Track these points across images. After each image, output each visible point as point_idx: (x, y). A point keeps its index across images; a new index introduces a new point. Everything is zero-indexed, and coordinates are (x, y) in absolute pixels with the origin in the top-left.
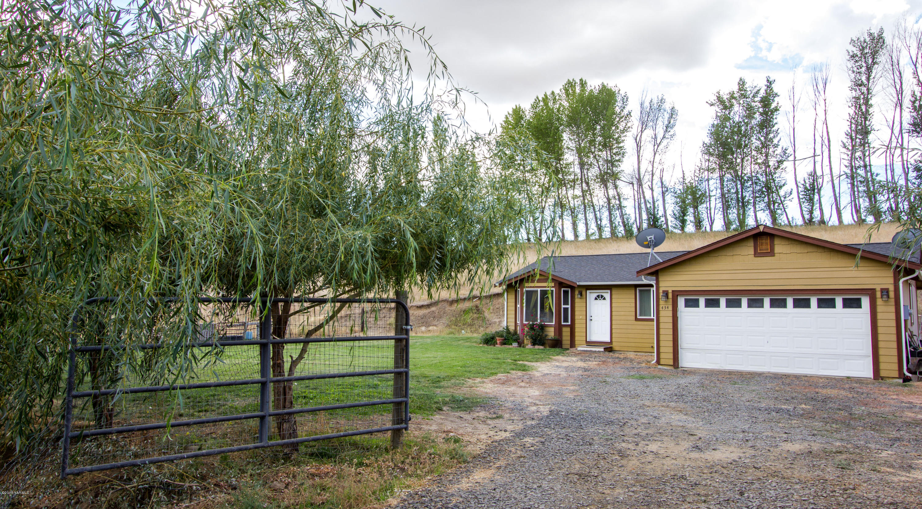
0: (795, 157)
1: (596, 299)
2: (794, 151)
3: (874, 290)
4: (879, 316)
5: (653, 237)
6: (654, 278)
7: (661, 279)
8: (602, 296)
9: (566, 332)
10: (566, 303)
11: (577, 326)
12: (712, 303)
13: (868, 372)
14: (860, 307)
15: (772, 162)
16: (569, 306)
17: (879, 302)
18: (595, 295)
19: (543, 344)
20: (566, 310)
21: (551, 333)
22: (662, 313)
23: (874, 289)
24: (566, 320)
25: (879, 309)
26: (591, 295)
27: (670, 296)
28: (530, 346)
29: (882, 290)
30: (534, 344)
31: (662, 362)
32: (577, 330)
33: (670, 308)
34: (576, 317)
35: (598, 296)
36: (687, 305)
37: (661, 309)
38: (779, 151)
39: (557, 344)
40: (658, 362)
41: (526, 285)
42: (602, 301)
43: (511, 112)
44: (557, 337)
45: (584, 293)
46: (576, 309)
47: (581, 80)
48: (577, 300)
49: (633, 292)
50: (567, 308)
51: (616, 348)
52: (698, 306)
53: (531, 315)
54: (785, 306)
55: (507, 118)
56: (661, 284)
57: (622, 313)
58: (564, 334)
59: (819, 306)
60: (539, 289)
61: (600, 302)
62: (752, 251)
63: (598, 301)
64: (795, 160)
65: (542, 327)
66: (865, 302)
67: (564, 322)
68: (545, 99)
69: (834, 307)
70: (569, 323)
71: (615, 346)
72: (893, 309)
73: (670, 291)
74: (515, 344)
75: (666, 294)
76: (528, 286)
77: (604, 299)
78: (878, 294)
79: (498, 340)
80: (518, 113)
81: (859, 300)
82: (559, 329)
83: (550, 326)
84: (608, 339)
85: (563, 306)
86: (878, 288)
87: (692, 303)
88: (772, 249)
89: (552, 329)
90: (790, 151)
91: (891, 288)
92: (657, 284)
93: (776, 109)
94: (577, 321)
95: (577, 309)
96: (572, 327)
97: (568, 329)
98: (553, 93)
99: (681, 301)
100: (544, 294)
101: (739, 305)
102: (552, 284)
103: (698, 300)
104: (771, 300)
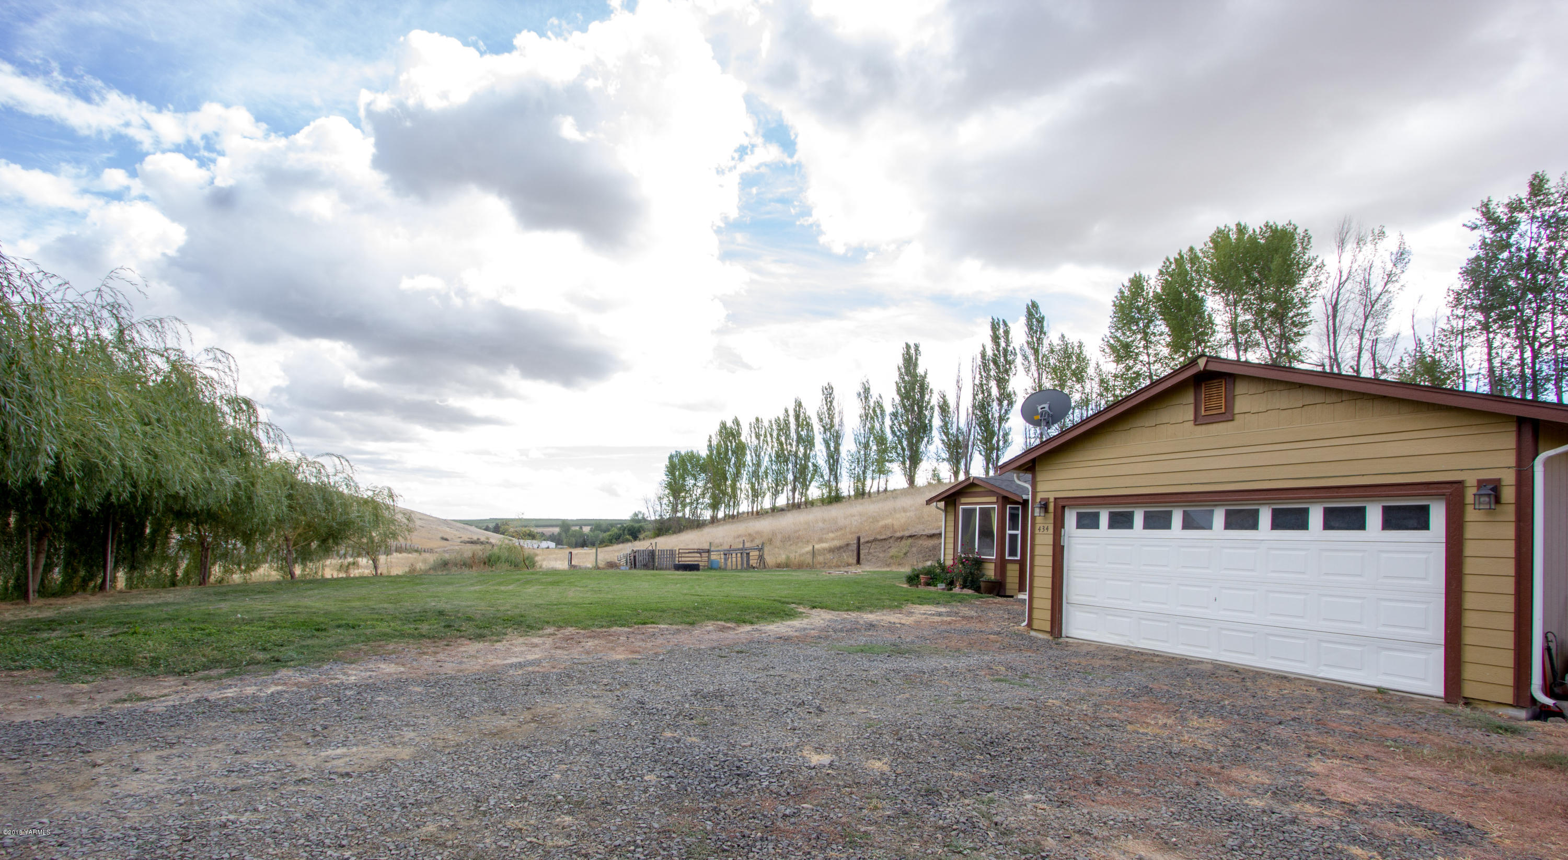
3: (1459, 485)
4: (1470, 549)
5: (1046, 406)
6: (1029, 476)
7: (1039, 477)
9: (1012, 572)
12: (1121, 521)
13: (1430, 683)
14: (1424, 525)
16: (1019, 532)
17: (1471, 514)
19: (976, 588)
20: (1013, 538)
21: (990, 572)
22: (1038, 539)
23: (1460, 483)
24: (1013, 552)
25: (1471, 531)
27: (1051, 507)
28: (959, 589)
29: (1481, 483)
30: (965, 587)
31: (1035, 626)
33: (1052, 530)
36: (1080, 526)
37: (1037, 531)
39: (997, 589)
41: (964, 500)
44: (998, 579)
50: (1016, 535)
52: (1097, 526)
53: (968, 543)
54: (1255, 525)
56: (1040, 487)
58: (1009, 573)
59: (1328, 526)
60: (978, 507)
62: (1190, 415)
65: (979, 563)
66: (1438, 515)
67: (1010, 555)
68: (1179, 260)
69: (1362, 526)
70: (1018, 558)
72: (1510, 531)
73: (1052, 500)
74: (942, 586)
75: (1046, 504)
76: (965, 503)
78: (1470, 495)
79: (924, 578)
81: (1424, 509)
82: (1002, 565)
83: (990, 561)
85: (1008, 532)
86: (1471, 479)
87: (1088, 521)
88: (1230, 407)
89: (992, 566)
91: (1509, 478)
92: (1034, 485)
96: (1022, 563)
97: (1016, 567)
98: (1191, 249)
99: (1071, 518)
100: (986, 514)
101: (1167, 526)
102: (994, 499)
103: (1097, 515)
104: (1228, 514)
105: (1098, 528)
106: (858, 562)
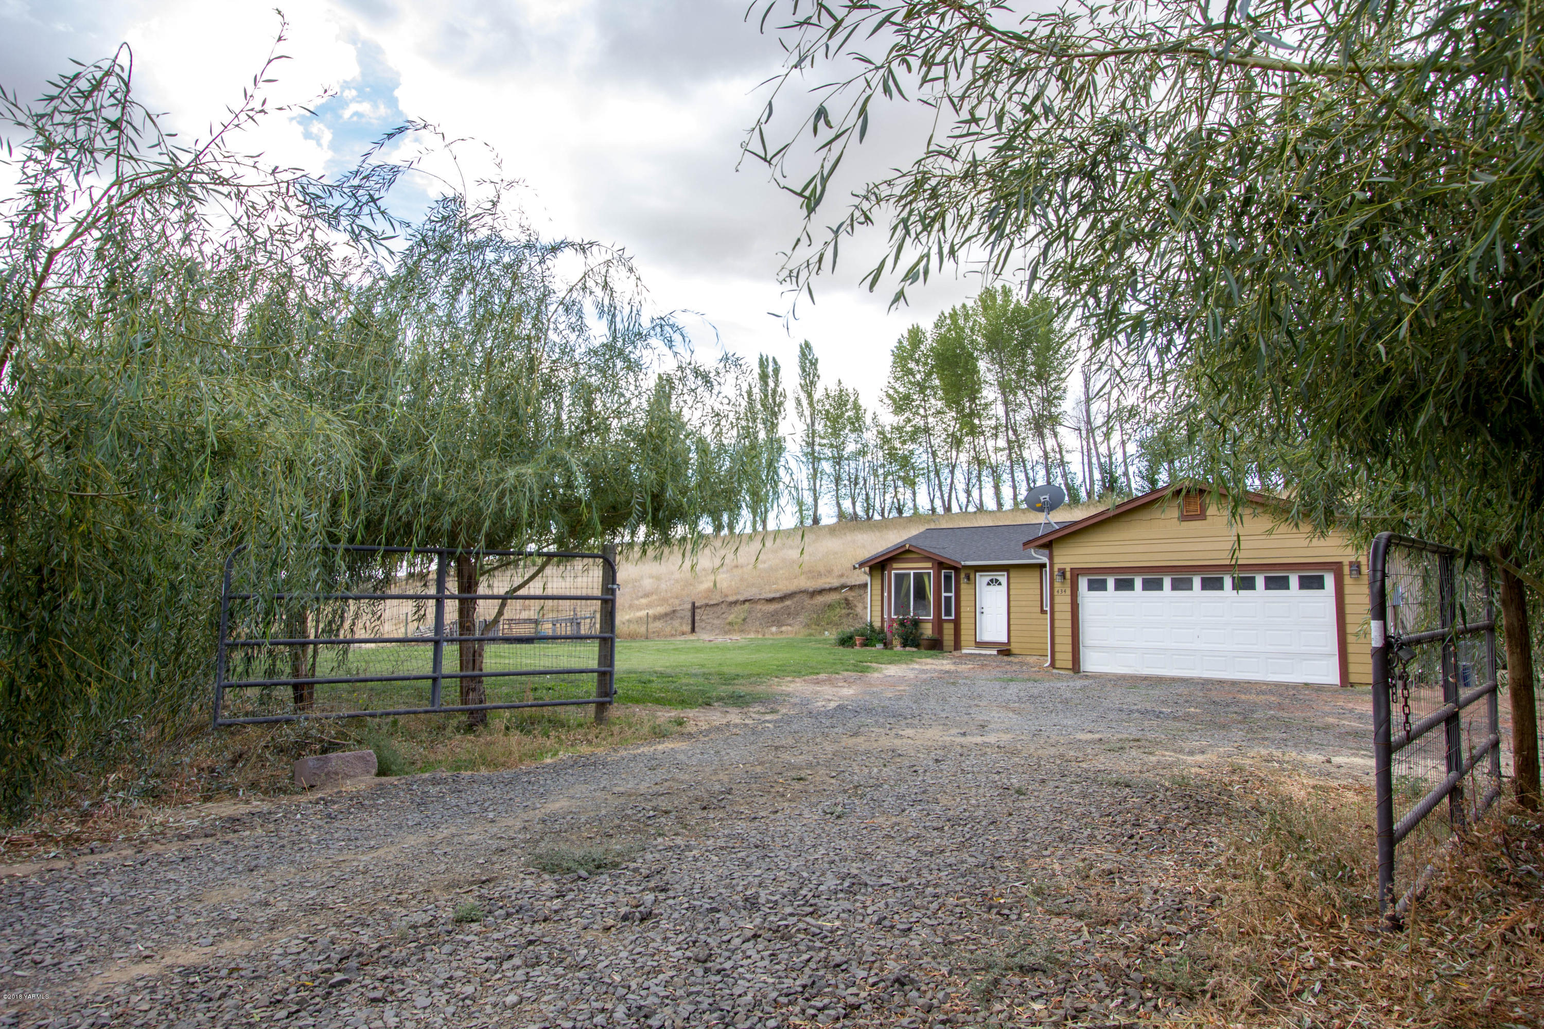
1: (989, 584)
3: (1339, 564)
4: (1348, 599)
5: (1047, 496)
6: (1047, 552)
7: (1056, 553)
8: (996, 581)
9: (948, 629)
10: (948, 590)
11: (963, 621)
12: (1124, 585)
13: (1332, 677)
14: (1322, 587)
16: (952, 594)
17: (1347, 580)
18: (987, 579)
19: (917, 646)
20: (948, 599)
21: (928, 630)
22: (1057, 599)
23: (1340, 563)
24: (948, 613)
25: (1348, 590)
26: (982, 579)
27: (1068, 575)
28: (898, 648)
29: (1351, 564)
30: (904, 645)
31: (1058, 665)
32: (963, 626)
33: (1068, 592)
34: (962, 609)
35: (992, 581)
36: (1090, 588)
37: (1056, 593)
39: (935, 645)
40: (1053, 665)
41: (895, 565)
42: (997, 588)
43: (906, 335)
44: (936, 636)
45: (972, 576)
47: (1004, 287)
48: (964, 586)
49: (1038, 574)
50: (950, 598)
51: (1015, 651)
52: (1105, 589)
53: (901, 606)
54: (1221, 588)
55: (900, 342)
56: (1056, 560)
57: (1024, 603)
58: (945, 632)
59: (1267, 587)
60: (912, 572)
61: (994, 588)
62: (1175, 513)
63: (991, 588)
65: (916, 623)
66: (1329, 580)
67: (945, 616)
68: (954, 315)
69: (1287, 588)
70: (953, 618)
71: (1014, 647)
72: (1366, 589)
73: (1068, 569)
74: (880, 646)
75: (1063, 573)
76: (898, 568)
77: (1000, 584)
78: (1346, 570)
79: (858, 640)
80: (915, 336)
81: (1322, 578)
82: (939, 624)
83: (927, 621)
84: (1005, 640)
85: (944, 595)
86: (1346, 561)
87: (1097, 585)
88: (1203, 510)
89: (929, 626)
91: (1364, 561)
92: (1051, 558)
94: (963, 615)
95: (963, 598)
96: (957, 623)
97: (952, 626)
98: (964, 306)
99: (1083, 583)
100: (919, 578)
101: (1160, 587)
102: (929, 565)
103: (1105, 581)
104: (1203, 580)
106: (693, 630)
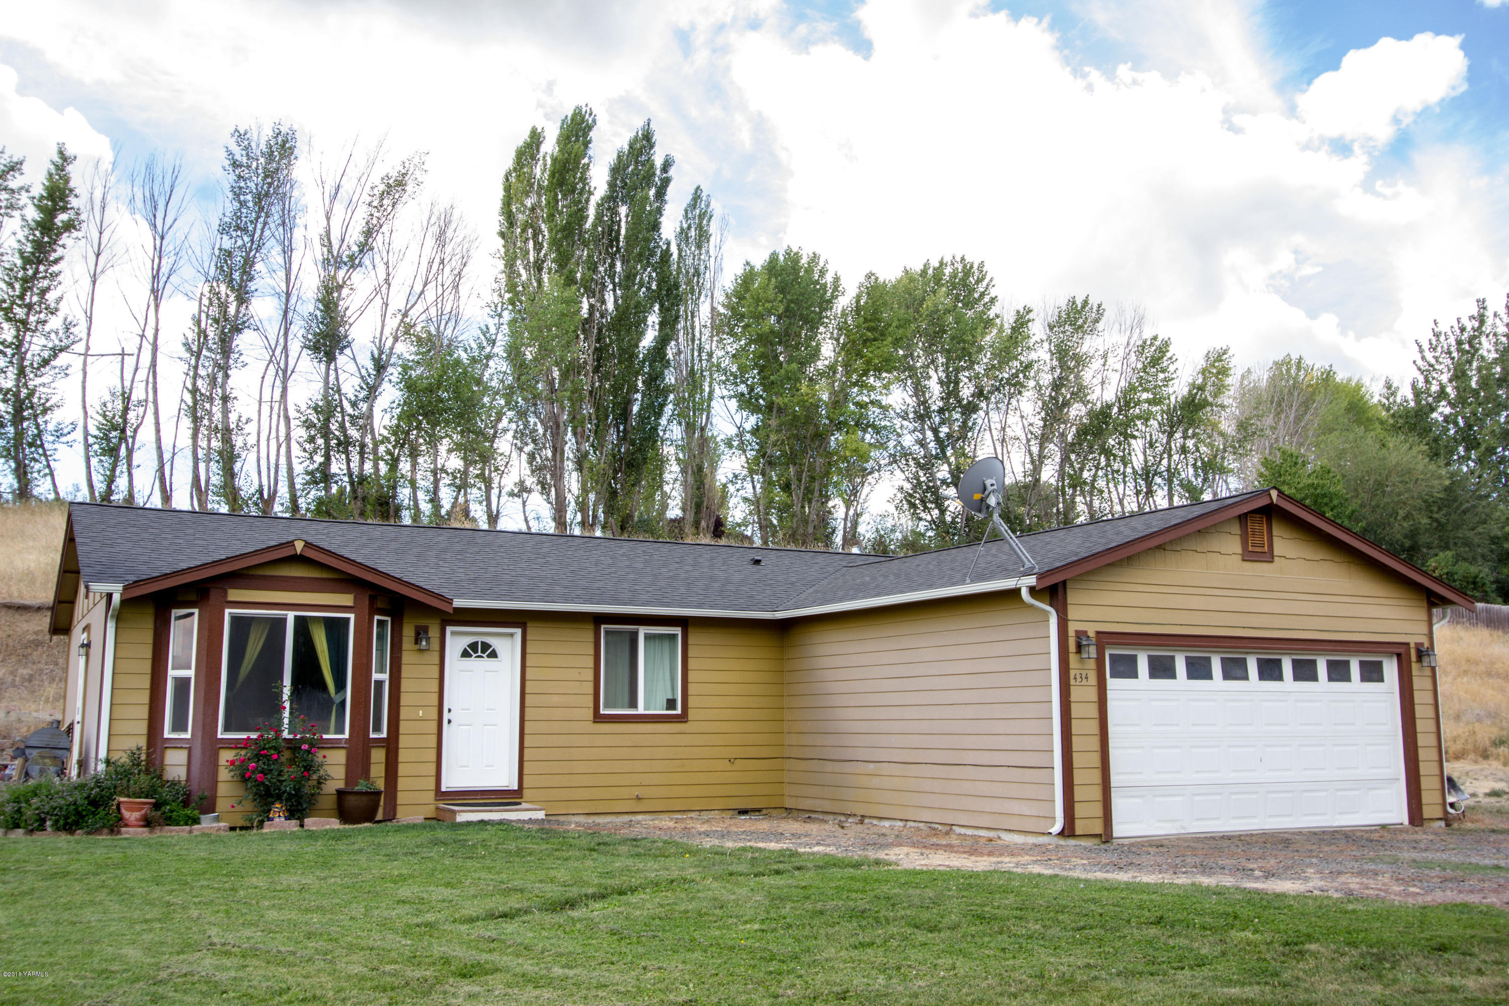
0: (88, 348)
1: (465, 654)
2: (89, 334)
3: (1404, 646)
4: (1416, 697)
7: (1073, 597)
8: (486, 646)
9: (377, 764)
10: (380, 664)
11: (403, 741)
12: (1162, 669)
14: (1381, 679)
15: (36, 345)
16: (388, 677)
18: (472, 642)
20: (381, 688)
21: (336, 770)
22: (1075, 694)
25: (1416, 682)
26: (458, 643)
28: (280, 823)
29: (1416, 646)
30: (293, 813)
31: (1077, 830)
32: (403, 756)
33: (1093, 678)
34: (404, 713)
35: (474, 646)
36: (1119, 673)
38: (55, 323)
39: (362, 808)
40: (1070, 830)
41: (234, 595)
42: (495, 664)
44: (356, 785)
45: (434, 633)
46: (405, 685)
48: (407, 657)
49: (589, 636)
50: (382, 683)
54: (1279, 677)
56: (1073, 613)
57: (556, 699)
58: (373, 771)
59: (1330, 678)
60: (291, 616)
61: (479, 665)
62: (1237, 548)
63: (481, 663)
64: (86, 355)
65: (300, 751)
66: (1390, 669)
67: (373, 729)
69: (1349, 679)
70: (384, 735)
71: (532, 799)
73: (1089, 635)
76: (246, 604)
77: (494, 655)
81: (1378, 665)
82: (361, 752)
83: (334, 745)
85: (374, 676)
88: (1270, 545)
89: (338, 756)
90: (80, 331)
91: (1426, 643)
92: (1064, 609)
93: (69, 226)
94: (404, 727)
95: (404, 690)
96: (391, 745)
97: (383, 753)
101: (1209, 674)
102: (347, 599)
103: (1133, 660)
104: (1259, 663)
105: (1136, 677)
